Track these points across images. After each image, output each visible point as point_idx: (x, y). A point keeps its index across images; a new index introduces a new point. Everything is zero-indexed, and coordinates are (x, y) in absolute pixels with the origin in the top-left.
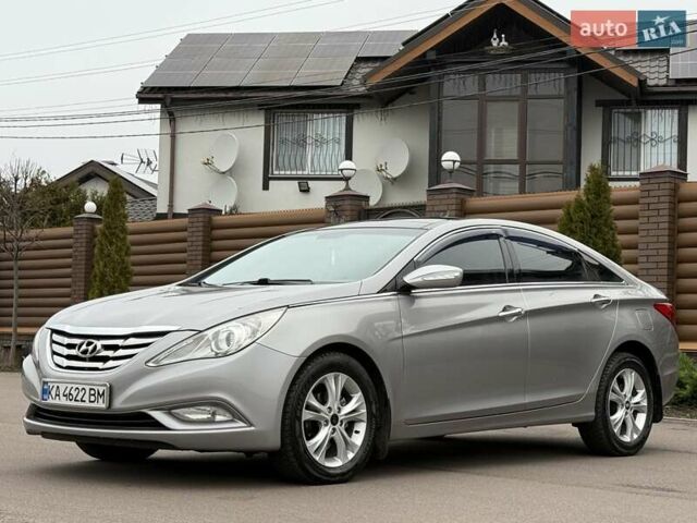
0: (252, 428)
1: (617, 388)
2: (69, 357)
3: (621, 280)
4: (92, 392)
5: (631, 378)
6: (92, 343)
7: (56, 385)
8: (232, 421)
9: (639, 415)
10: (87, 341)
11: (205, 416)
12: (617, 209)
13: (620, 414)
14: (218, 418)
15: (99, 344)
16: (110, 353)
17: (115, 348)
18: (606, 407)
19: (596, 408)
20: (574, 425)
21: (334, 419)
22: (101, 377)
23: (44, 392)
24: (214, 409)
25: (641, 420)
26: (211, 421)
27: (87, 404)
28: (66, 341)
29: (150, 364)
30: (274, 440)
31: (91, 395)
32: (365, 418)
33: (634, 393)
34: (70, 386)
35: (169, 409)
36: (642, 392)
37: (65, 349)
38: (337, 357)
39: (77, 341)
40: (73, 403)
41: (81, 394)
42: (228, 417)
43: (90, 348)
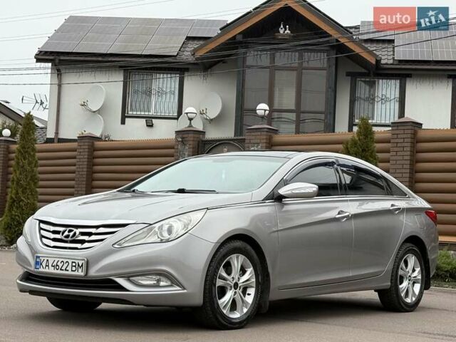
0: (185, 291)
1: (404, 267)
2: (54, 240)
3: (406, 195)
4: (74, 264)
5: (412, 260)
6: (73, 231)
7: (46, 259)
8: (171, 286)
9: (416, 285)
10: (68, 229)
11: (152, 282)
12: (378, 146)
13: (405, 284)
14: (162, 284)
15: (78, 231)
16: (86, 238)
17: (90, 234)
18: (397, 279)
19: (391, 280)
20: (375, 291)
21: (236, 285)
22: (80, 254)
23: (37, 263)
24: (158, 277)
25: (417, 288)
26: (157, 286)
27: (70, 272)
28: (52, 228)
29: (116, 246)
30: (198, 300)
31: (72, 266)
32: (254, 285)
33: (414, 271)
34: (57, 260)
35: (128, 277)
36: (418, 270)
37: (51, 234)
38: (238, 244)
39: (61, 229)
40: (59, 272)
41: (65, 265)
42: (169, 283)
43: (71, 234)
